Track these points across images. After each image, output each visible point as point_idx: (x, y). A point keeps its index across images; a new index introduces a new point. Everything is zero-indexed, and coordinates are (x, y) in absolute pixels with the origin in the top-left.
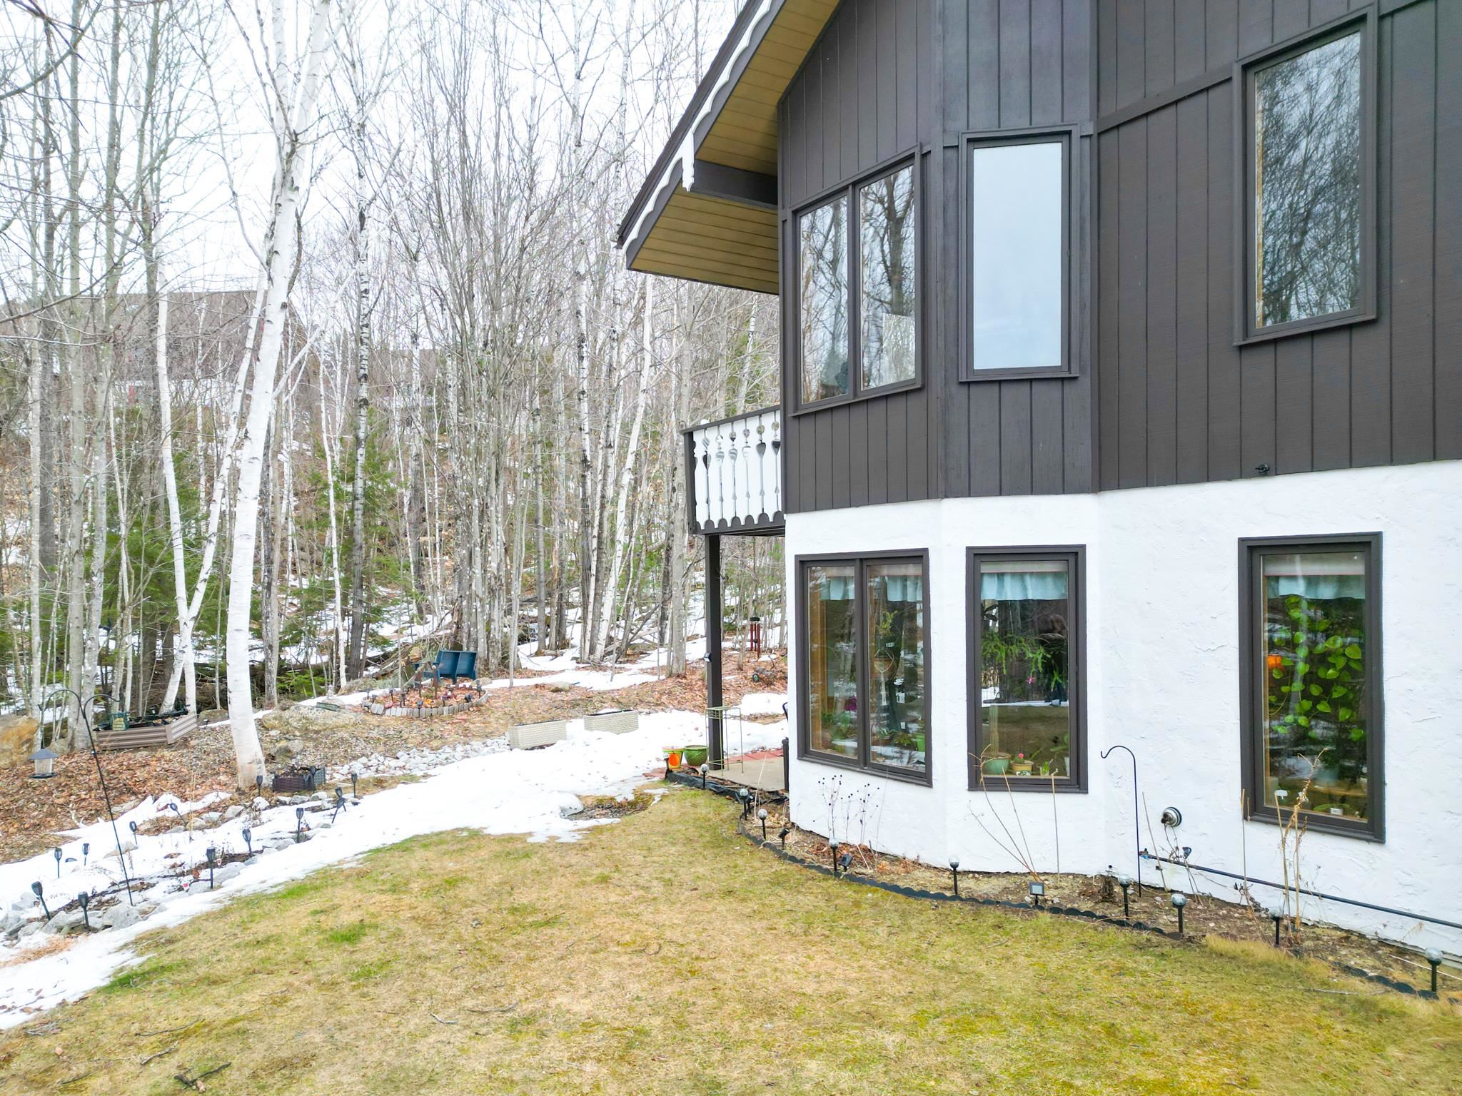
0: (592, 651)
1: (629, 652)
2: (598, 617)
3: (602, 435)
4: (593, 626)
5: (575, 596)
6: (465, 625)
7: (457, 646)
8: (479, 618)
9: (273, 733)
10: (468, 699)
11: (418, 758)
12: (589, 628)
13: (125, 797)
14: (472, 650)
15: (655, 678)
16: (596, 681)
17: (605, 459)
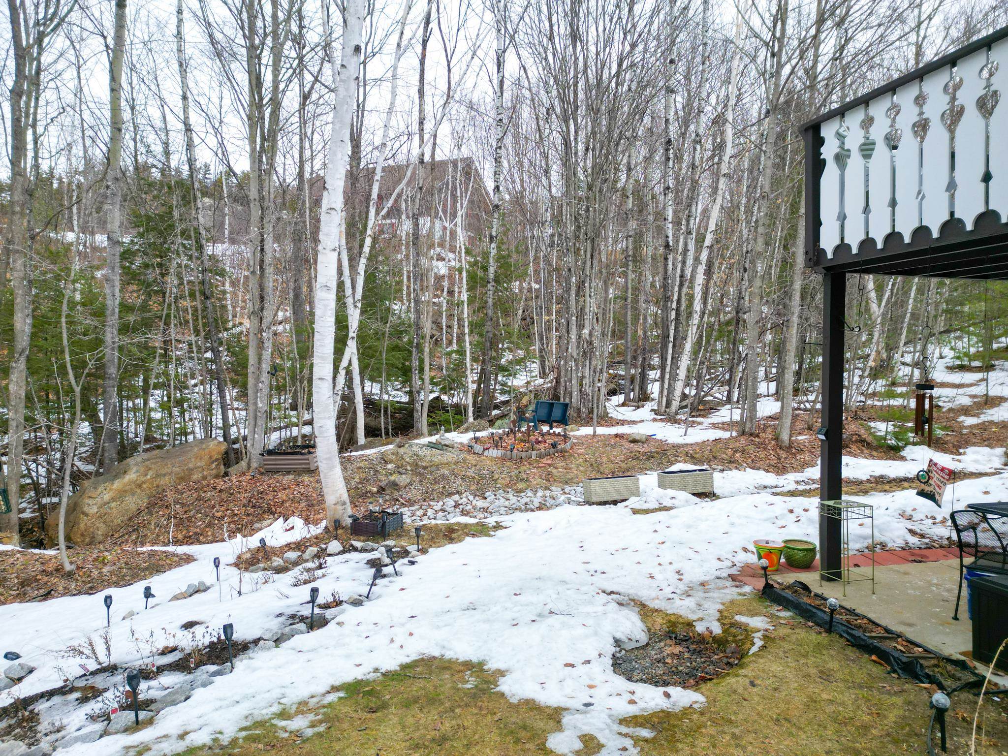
0: (668, 405)
1: (701, 407)
2: (674, 377)
3: (684, 222)
4: (670, 385)
5: (656, 360)
6: (562, 380)
7: (556, 397)
8: (574, 375)
9: (389, 466)
10: (554, 446)
11: (502, 500)
12: (666, 386)
13: (265, 516)
14: (567, 401)
15: (726, 435)
16: (671, 434)
17: (686, 244)
